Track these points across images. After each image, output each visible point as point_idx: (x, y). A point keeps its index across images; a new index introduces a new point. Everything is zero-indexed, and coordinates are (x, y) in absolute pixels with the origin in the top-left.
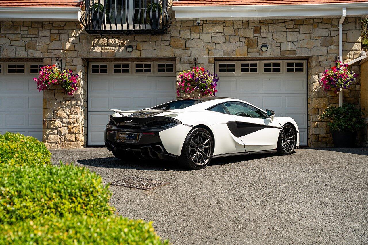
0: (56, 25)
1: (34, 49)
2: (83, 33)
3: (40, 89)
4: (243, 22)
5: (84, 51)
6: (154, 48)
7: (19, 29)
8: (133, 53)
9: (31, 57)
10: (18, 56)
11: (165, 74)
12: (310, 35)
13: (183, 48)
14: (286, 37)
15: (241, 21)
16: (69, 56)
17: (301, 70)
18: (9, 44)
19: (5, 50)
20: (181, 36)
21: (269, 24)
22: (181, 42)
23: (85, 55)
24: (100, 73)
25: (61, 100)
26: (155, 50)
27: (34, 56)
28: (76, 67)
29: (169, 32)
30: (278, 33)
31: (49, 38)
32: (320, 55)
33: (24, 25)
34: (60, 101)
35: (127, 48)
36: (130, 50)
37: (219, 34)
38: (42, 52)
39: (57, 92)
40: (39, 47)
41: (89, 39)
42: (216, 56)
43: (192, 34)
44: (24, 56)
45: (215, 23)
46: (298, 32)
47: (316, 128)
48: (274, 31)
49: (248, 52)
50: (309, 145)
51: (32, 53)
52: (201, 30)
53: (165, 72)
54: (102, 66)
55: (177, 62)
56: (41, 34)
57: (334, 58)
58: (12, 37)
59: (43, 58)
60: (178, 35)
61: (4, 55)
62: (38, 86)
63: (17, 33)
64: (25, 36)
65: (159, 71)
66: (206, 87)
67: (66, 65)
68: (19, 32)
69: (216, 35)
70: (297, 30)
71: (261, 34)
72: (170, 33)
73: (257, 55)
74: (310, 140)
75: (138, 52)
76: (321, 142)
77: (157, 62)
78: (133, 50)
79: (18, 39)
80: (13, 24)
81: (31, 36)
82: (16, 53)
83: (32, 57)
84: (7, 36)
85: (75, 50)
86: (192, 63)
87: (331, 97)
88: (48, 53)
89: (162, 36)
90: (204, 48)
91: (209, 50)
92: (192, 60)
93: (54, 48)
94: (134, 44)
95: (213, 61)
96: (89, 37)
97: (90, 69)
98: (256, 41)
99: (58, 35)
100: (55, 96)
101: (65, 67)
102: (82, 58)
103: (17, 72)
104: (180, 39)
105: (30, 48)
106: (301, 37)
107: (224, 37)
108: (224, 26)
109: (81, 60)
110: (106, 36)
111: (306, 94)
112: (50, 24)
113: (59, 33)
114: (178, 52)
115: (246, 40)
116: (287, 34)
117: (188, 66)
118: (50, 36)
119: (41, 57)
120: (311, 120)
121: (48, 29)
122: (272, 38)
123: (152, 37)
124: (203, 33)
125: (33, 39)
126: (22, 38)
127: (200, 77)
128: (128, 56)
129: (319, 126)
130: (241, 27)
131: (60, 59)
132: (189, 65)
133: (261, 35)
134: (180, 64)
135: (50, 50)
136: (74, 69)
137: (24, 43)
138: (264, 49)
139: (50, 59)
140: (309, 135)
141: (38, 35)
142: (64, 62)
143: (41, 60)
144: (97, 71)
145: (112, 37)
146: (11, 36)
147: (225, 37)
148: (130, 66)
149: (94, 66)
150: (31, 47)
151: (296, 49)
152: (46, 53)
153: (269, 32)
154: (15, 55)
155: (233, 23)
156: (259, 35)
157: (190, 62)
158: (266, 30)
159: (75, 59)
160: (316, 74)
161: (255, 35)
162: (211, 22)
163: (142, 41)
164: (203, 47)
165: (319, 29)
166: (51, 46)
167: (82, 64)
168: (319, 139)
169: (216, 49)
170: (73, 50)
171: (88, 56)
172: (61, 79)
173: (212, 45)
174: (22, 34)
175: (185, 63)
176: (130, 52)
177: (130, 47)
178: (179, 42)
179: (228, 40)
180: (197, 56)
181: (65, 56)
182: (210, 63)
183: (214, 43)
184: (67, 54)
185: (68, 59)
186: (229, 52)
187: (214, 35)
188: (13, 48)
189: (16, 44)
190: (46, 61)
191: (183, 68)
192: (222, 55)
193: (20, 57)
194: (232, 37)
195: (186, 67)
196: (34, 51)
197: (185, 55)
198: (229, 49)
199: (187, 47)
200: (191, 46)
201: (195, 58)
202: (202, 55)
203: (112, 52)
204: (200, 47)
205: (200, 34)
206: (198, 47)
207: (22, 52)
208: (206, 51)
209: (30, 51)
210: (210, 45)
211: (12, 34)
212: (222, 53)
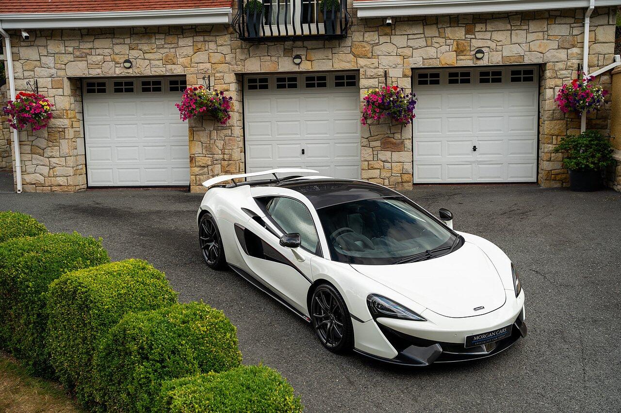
0: (200, 30)
1: (174, 64)
2: (235, 39)
3: (185, 119)
4: (450, 18)
5: (237, 64)
6: (331, 58)
7: (154, 38)
9: (170, 74)
10: (154, 73)
11: (346, 89)
12: (544, 34)
13: (368, 56)
14: (510, 37)
15: (448, 17)
16: (218, 72)
17: (531, 79)
18: (143, 57)
19: (138, 65)
20: (366, 40)
21: (486, 20)
23: (240, 70)
24: (258, 90)
25: (212, 129)
26: (331, 60)
27: (174, 72)
28: (228, 86)
29: (350, 35)
30: (499, 32)
31: (192, 47)
32: (557, 62)
33: (159, 32)
34: (210, 131)
35: (294, 58)
36: (297, 61)
37: (418, 36)
38: (185, 67)
39: (206, 120)
40: (181, 60)
41: (243, 48)
42: (414, 66)
43: (381, 37)
45: (413, 21)
46: (527, 30)
47: (548, 161)
48: (494, 30)
49: (457, 60)
50: (539, 182)
51: (171, 70)
52: (393, 31)
53: (345, 87)
55: (361, 76)
56: (182, 42)
57: (576, 66)
58: (146, 48)
59: (186, 75)
60: (361, 39)
61: (137, 72)
62: (181, 113)
63: (151, 42)
64: (162, 46)
65: (337, 84)
66: (400, 112)
67: (215, 84)
68: (154, 41)
69: (413, 38)
70: (526, 27)
71: (476, 34)
72: (351, 37)
73: (470, 63)
74: (540, 175)
75: (309, 63)
76: (555, 180)
78: (301, 61)
79: (152, 51)
80: (146, 30)
81: (169, 46)
82: (152, 69)
83: (172, 74)
84: (140, 47)
85: (226, 63)
86: (380, 76)
87: (570, 120)
88: (192, 68)
89: (340, 41)
91: (404, 58)
92: (381, 72)
93: (198, 62)
94: (302, 52)
95: (409, 73)
96: (243, 45)
97: (246, 85)
98: (469, 44)
99: (204, 43)
100: (203, 124)
101: (214, 86)
102: (235, 74)
103: (153, 91)
104: (365, 44)
106: (531, 37)
107: (424, 39)
108: (425, 24)
109: (235, 76)
110: (266, 43)
111: (537, 112)
112: (192, 29)
113: (205, 41)
114: (362, 62)
115: (455, 43)
116: (511, 34)
117: (375, 82)
118: (193, 45)
119: (183, 73)
120: (542, 150)
121: (190, 35)
122: (490, 40)
123: (326, 42)
124: (395, 35)
125: (171, 50)
126: (158, 49)
127: (391, 99)
128: (296, 69)
129: (552, 159)
130: (448, 26)
131: (207, 76)
132: (377, 79)
133: (475, 37)
134: (365, 78)
135: (194, 64)
136: (226, 88)
137: (160, 56)
138: (479, 55)
139: (195, 76)
140: (539, 169)
141: (178, 45)
142: (212, 79)
143: (183, 77)
144: (255, 87)
145: (273, 44)
147: (426, 39)
148: (298, 79)
149: (250, 80)
150: (169, 61)
151: (523, 55)
152: (188, 68)
153: (486, 31)
154: (150, 71)
155: (437, 19)
156: (473, 36)
157: (378, 75)
158: (482, 28)
159: (226, 75)
160: (551, 88)
161: (467, 36)
162: (406, 19)
163: (313, 47)
164: (396, 55)
165: (557, 25)
166: (196, 58)
167: (235, 81)
168: (552, 176)
169: (414, 56)
170: (223, 63)
171: (243, 70)
172: (210, 107)
173: (408, 52)
174: (157, 44)
175: (372, 77)
176: (299, 64)
177: (298, 57)
178: (364, 49)
179: (429, 44)
180: (388, 67)
181: (213, 72)
182: (405, 76)
183: (411, 49)
184: (216, 68)
185: (217, 75)
186: (430, 61)
187: (410, 37)
188: (147, 62)
189: (152, 58)
190: (190, 79)
191: (370, 84)
192: (422, 65)
193: (157, 74)
194: (435, 40)
195: (373, 82)
196: (174, 66)
197: (372, 66)
198: (431, 57)
199: (374, 54)
200: (379, 53)
201: (385, 70)
202: (394, 66)
203: (275, 64)
204: (392, 54)
205: (392, 36)
206: (389, 54)
207: (158, 67)
208: (399, 60)
209: (169, 67)
210: (405, 52)
211: (145, 45)
212: (422, 63)
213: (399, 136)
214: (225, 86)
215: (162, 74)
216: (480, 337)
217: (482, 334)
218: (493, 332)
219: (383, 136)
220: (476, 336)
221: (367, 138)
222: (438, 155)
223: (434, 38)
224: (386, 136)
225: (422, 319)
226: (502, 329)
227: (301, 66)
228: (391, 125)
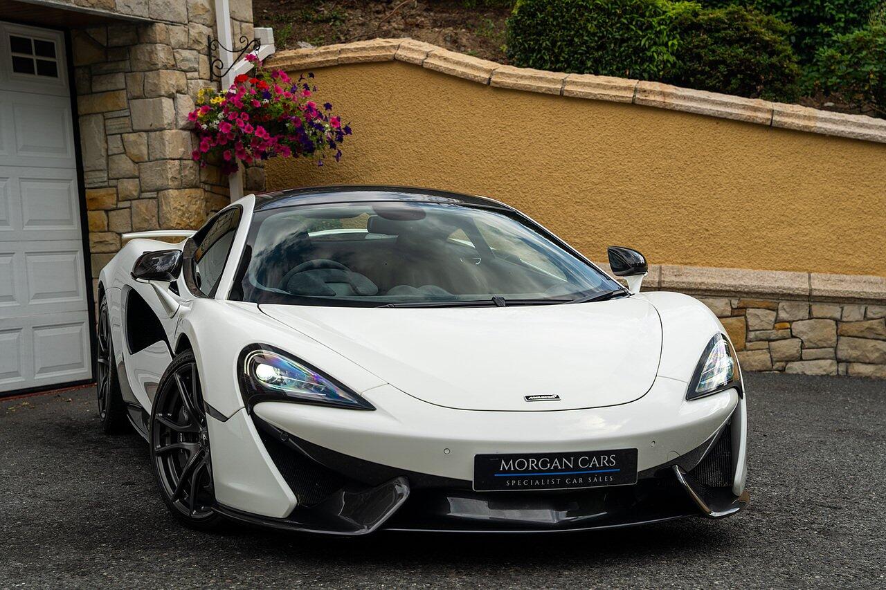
216: (521, 464)
217: (527, 456)
218: (568, 455)
220: (508, 457)
225: (363, 405)
226: (598, 454)
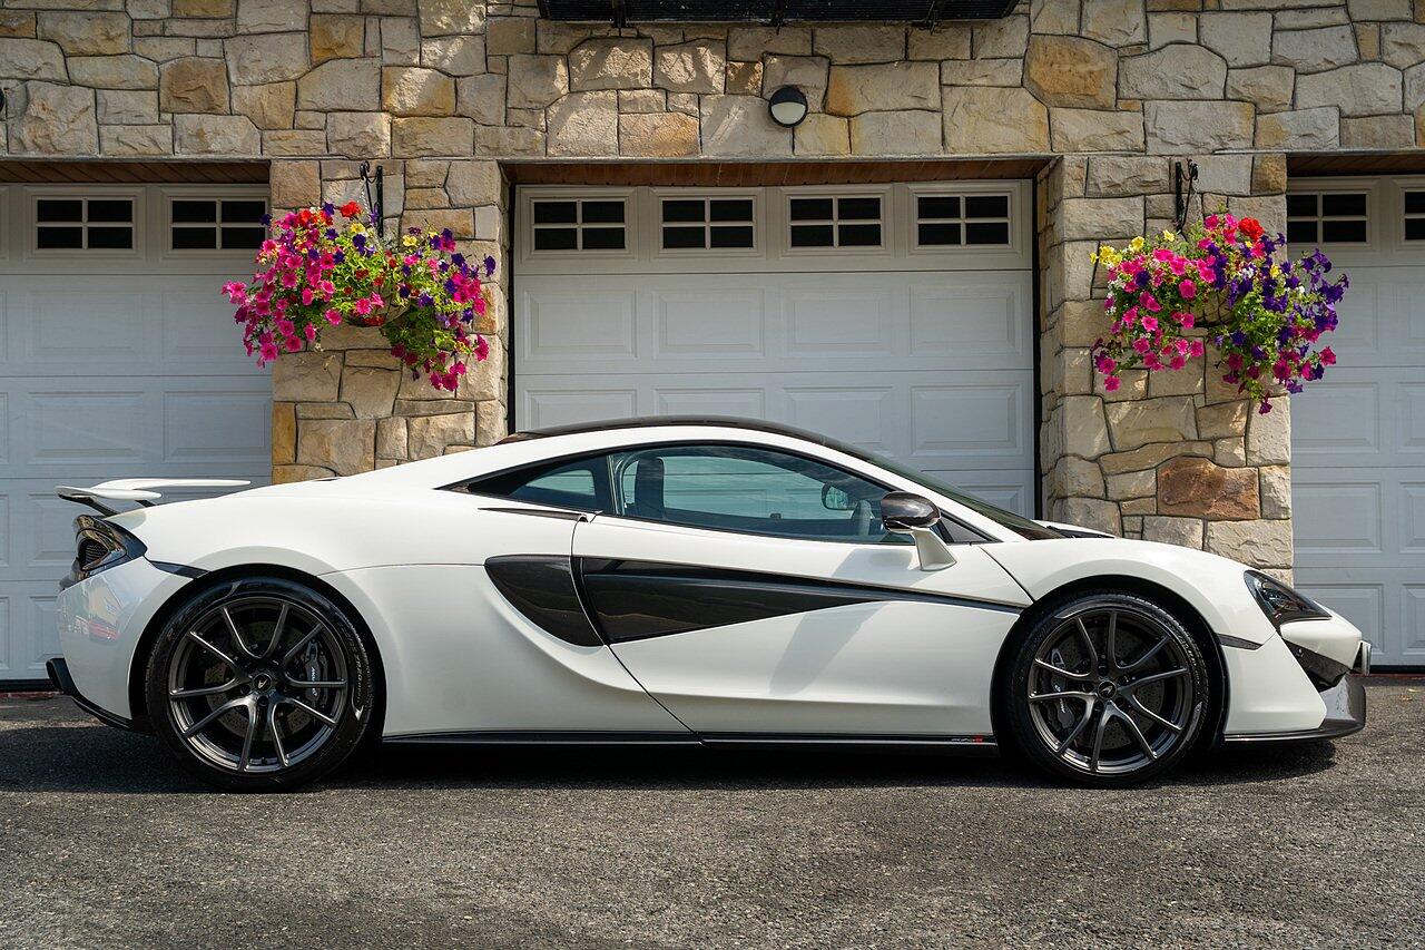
1: (212, 110)
2: (506, 10)
5: (512, 120)
6: (933, 103)
8: (803, 134)
9: (194, 156)
10: (111, 151)
11: (964, 254)
13: (1101, 99)
16: (422, 153)
18: (61, 73)
19: (34, 110)
20: (1090, 27)
22: (1090, 67)
23: (523, 146)
24: (580, 251)
25: (384, 411)
26: (937, 117)
27: (213, 147)
28: (467, 217)
29: (1021, 8)
31: (301, 36)
34: (378, 422)
35: (774, 100)
36: (788, 112)
37: (1322, 17)
38: (264, 126)
39: (358, 369)
40: (246, 95)
41: (541, 49)
42: (1300, 147)
43: (1155, 20)
44: (154, 150)
51: (200, 134)
53: (963, 246)
54: (595, 211)
55: (1070, 184)
56: (253, 15)
58: (75, 31)
59: (266, 164)
60: (1070, 25)
61: (28, 142)
63: (102, 6)
64: (157, 27)
65: (928, 236)
67: (408, 206)
69: (1296, 24)
72: (1028, 15)
75: (839, 125)
77: (913, 187)
78: (806, 113)
79: (107, 48)
81: (192, 28)
82: (103, 130)
83: (203, 156)
84: (48, 24)
85: (461, 116)
86: (1155, 189)
88: (299, 134)
89: (976, 31)
90: (1225, 99)
91: (1258, 112)
92: (1158, 171)
93: (332, 104)
94: (810, 78)
95: (1280, 178)
96: (541, 36)
97: (528, 228)
99: (360, 21)
100: (345, 390)
101: (401, 216)
102: (501, 164)
103: (91, 245)
104: (1087, 48)
105: (185, 100)
107: (1347, 30)
109: (496, 176)
110: (646, 32)
113: (362, 13)
114: (1075, 126)
117: (1131, 210)
118: (309, 31)
119: (255, 155)
123: (918, 34)
124: (1220, 10)
125: (204, 47)
126: (137, 42)
128: (778, 149)
131: (372, 171)
132: (1138, 202)
134: (1086, 195)
135: (311, 116)
136: (458, 226)
137: (150, 74)
139: (313, 166)
141: (236, 25)
142: (393, 184)
143: (258, 172)
144: (564, 241)
145: (680, 39)
146: (72, 25)
147: (1354, 32)
148: (758, 211)
149: (544, 211)
150: (191, 96)
152: (285, 133)
154: (95, 140)
157: (1147, 184)
159: (460, 168)
163: (861, 58)
164: (1221, 95)
166: (320, 89)
167: (496, 198)
169: (1300, 104)
170: (445, 116)
171: (541, 148)
173: (1274, 84)
174: (135, 15)
175: (1116, 193)
176: (793, 127)
177: (790, 94)
178: (1082, 69)
179: (1370, 48)
180: (1188, 149)
181: (398, 152)
182: (1260, 187)
183: (1290, 72)
184: (414, 136)
185: (420, 166)
186: (1375, 124)
187: (1286, 19)
188: (83, 98)
189: (102, 79)
190: (290, 183)
191: (1109, 222)
192: (1337, 141)
193: (127, 153)
194: (1397, 34)
195: (1125, 213)
196: (209, 122)
197: (1114, 143)
198: (1377, 106)
199: (1125, 92)
200: (1148, 87)
201: (1176, 160)
202: (1214, 144)
203: (684, 123)
204: (1205, 92)
205: (1205, 18)
206: (1191, 95)
207: (139, 123)
208: (1237, 121)
209: (189, 122)
210: (1264, 81)
211: (79, 16)
212: (1334, 132)
213: (1240, 452)
214: (453, 220)
215: (152, 152)
219: (1165, 452)
221: (1095, 460)
222: (1364, 542)
223: (1391, 26)
224: (1179, 450)
227: (801, 133)
228: (1200, 402)
